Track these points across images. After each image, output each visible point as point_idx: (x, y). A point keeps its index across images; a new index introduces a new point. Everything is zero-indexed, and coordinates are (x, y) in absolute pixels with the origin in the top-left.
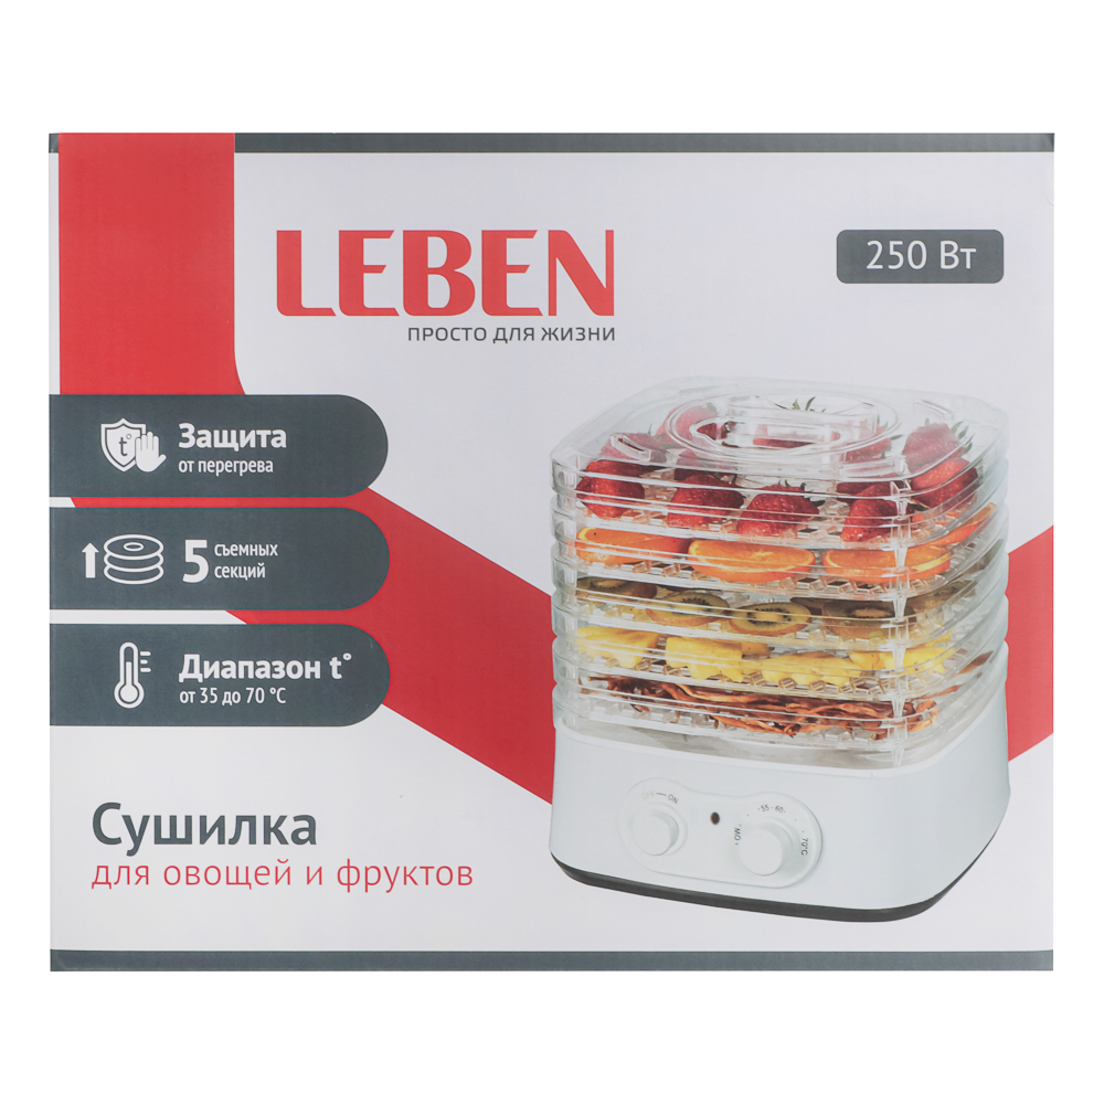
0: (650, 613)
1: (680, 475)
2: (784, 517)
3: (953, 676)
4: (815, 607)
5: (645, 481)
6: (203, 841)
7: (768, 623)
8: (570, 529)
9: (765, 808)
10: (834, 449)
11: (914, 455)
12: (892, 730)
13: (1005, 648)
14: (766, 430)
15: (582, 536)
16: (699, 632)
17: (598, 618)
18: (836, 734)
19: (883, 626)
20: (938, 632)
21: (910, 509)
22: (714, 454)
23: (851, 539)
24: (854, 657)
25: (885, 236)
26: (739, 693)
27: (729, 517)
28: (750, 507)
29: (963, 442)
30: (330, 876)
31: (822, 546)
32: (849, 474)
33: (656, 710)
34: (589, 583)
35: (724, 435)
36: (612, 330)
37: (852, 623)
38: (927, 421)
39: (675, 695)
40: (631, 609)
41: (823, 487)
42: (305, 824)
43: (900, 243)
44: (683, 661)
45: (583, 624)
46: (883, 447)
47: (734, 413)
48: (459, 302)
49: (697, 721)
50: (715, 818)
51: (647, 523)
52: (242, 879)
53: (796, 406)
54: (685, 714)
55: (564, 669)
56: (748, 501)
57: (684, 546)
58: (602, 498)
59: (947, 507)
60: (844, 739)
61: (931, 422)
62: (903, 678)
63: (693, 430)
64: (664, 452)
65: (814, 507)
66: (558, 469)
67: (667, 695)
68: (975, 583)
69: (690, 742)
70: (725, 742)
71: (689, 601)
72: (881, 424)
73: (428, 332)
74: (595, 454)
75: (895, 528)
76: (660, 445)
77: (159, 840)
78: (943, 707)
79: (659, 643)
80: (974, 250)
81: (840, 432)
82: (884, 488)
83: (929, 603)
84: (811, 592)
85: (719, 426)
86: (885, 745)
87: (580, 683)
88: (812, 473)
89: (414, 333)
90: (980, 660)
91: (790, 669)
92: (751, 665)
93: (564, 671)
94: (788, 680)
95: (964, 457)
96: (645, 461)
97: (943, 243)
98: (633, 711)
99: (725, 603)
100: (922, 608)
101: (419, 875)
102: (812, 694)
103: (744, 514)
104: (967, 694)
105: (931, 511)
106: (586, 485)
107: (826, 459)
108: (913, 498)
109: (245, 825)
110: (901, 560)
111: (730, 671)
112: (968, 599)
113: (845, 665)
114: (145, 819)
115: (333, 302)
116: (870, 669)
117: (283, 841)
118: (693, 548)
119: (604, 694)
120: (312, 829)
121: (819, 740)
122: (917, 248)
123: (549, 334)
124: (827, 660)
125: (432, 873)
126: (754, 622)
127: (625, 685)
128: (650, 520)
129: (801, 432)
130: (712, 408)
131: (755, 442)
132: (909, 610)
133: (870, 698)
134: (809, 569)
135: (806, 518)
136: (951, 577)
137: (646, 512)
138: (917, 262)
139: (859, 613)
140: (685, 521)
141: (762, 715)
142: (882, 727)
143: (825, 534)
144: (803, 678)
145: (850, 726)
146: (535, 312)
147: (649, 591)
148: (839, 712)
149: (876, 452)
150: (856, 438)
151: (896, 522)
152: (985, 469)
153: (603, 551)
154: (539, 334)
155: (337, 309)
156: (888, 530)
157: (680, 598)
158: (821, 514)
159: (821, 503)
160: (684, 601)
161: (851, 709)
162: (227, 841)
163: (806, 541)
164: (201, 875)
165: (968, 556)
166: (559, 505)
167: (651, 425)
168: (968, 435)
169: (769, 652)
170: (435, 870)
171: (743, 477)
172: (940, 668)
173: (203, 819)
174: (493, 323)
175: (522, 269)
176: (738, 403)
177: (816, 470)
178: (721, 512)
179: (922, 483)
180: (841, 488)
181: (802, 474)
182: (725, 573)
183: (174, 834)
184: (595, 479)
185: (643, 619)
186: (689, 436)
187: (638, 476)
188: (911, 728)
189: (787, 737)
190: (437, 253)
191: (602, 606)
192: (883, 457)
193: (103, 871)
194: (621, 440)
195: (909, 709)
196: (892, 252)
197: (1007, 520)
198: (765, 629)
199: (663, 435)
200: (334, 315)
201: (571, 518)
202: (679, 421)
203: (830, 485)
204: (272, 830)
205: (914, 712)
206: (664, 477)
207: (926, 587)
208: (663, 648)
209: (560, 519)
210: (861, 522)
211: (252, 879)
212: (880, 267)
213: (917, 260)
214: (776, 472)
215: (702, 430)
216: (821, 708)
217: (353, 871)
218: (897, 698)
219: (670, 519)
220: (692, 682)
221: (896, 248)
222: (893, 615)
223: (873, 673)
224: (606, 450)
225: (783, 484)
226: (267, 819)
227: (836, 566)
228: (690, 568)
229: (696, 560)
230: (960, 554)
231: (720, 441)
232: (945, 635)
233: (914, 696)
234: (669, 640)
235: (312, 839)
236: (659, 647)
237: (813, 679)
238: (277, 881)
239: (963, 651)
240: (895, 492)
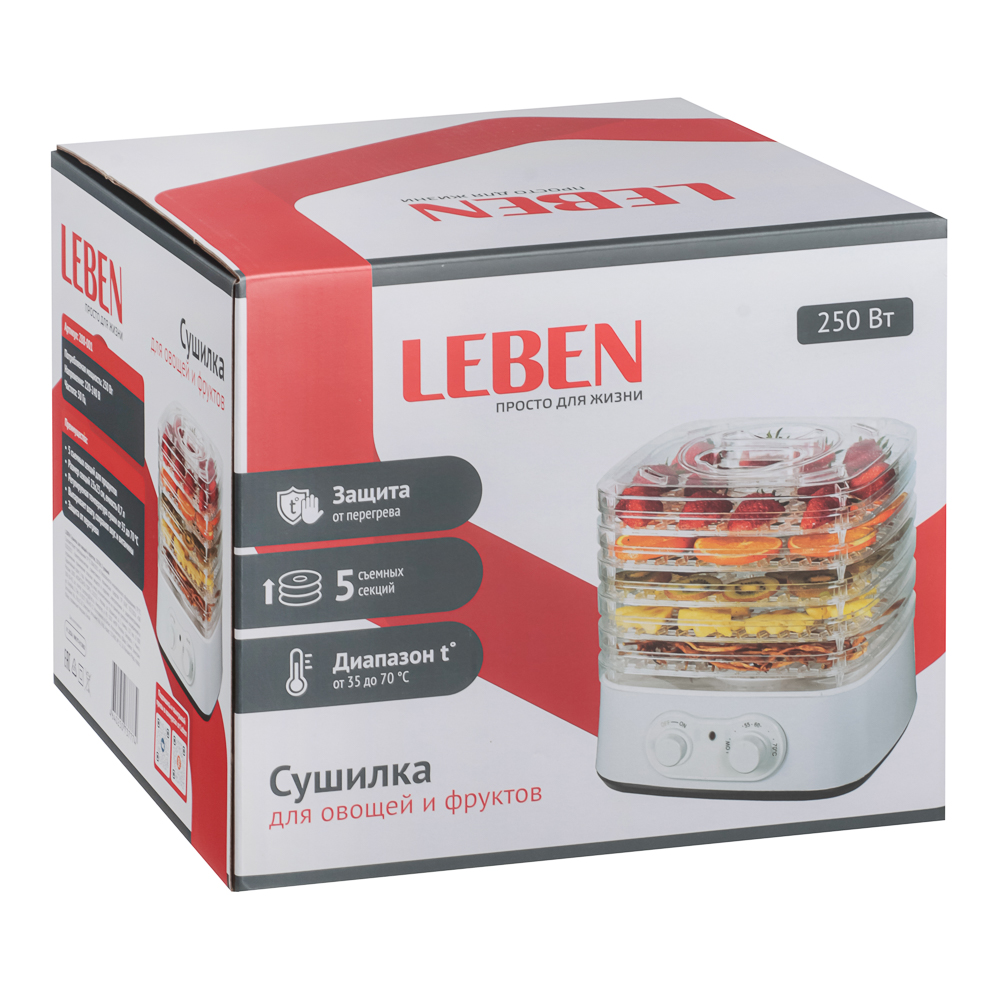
0: (667, 594)
1: (688, 492)
2: (761, 516)
3: (878, 618)
4: (781, 578)
5: (663, 499)
6: (349, 787)
7: (750, 593)
8: (611, 537)
9: (747, 725)
10: (795, 464)
11: (851, 463)
12: (836, 661)
13: (914, 594)
14: (748, 455)
15: (619, 542)
16: (702, 604)
17: (630, 600)
18: (797, 667)
19: (830, 587)
20: (868, 588)
21: (849, 502)
22: (713, 473)
23: (808, 527)
24: (809, 611)
25: (830, 308)
26: (729, 645)
27: (722, 519)
28: (737, 510)
29: (885, 451)
30: (440, 804)
31: (787, 534)
32: (805, 481)
33: (671, 663)
34: (624, 576)
35: (719, 461)
36: (641, 392)
37: (808, 587)
38: (860, 438)
39: (684, 650)
40: (654, 592)
41: (788, 492)
42: (423, 768)
43: (841, 312)
44: (690, 625)
45: (620, 605)
46: (831, 459)
47: (726, 444)
48: (533, 382)
49: (700, 667)
50: (712, 736)
51: (666, 529)
52: (378, 812)
53: (769, 436)
54: (691, 663)
55: (607, 639)
56: (736, 506)
57: (690, 543)
58: (633, 514)
59: (874, 498)
60: (802, 671)
61: (863, 439)
62: (843, 623)
63: (697, 459)
64: (677, 476)
65: (781, 506)
66: (603, 496)
67: (679, 651)
68: (893, 551)
69: (695, 683)
70: (719, 680)
71: (694, 582)
72: (829, 443)
73: (510, 405)
74: (629, 482)
75: (838, 517)
76: (672, 472)
77: (318, 789)
78: (871, 641)
79: (674, 614)
80: (893, 313)
81: (800, 451)
82: (831, 489)
83: (861, 568)
84: (779, 568)
85: (716, 455)
86: (832, 672)
87: (618, 648)
88: (781, 482)
89: (500, 406)
90: (897, 605)
91: (765, 624)
92: (738, 624)
93: (606, 640)
94: (763, 632)
95: (886, 461)
96: (664, 484)
97: (871, 310)
98: (655, 665)
99: (720, 581)
100: (856, 572)
101: (504, 797)
102: (780, 640)
103: (733, 516)
104: (887, 631)
105: (863, 502)
106: (622, 505)
107: (790, 472)
108: (850, 494)
109: (380, 773)
110: (842, 540)
111: (723, 628)
112: (889, 563)
113: (804, 617)
114: (308, 775)
115: (443, 390)
116: (820, 618)
117: (407, 781)
118: (697, 544)
119: (636, 654)
120: (427, 772)
121: (785, 673)
122: (853, 315)
123: (596, 399)
124: (790, 615)
125: (513, 794)
126: (740, 593)
127: (649, 646)
128: (667, 527)
129: (773, 454)
130: (710, 442)
131: (741, 464)
132: (848, 574)
133: (820, 640)
134: (778, 551)
135: (775, 515)
136: (877, 548)
137: (664, 521)
138: (853, 325)
139: (812, 580)
140: (690, 525)
141: (745, 659)
142: (829, 659)
143: (789, 526)
144: (774, 628)
145: (806, 660)
146: (586, 384)
147: (666, 577)
148: (799, 651)
149: (825, 464)
150: (811, 454)
151: (839, 512)
152: (900, 469)
153: (634, 552)
154: (589, 399)
155: (446, 395)
156: (833, 518)
157: (688, 580)
158: (787, 511)
159: (787, 503)
160: (691, 582)
161: (807, 649)
162: (367, 785)
163: (777, 531)
164: (348, 812)
165: (888, 532)
166: (603, 521)
167: (668, 458)
168: (889, 445)
169: (750, 613)
170: (515, 793)
171: (732, 490)
172: (869, 614)
173: (350, 772)
174: (556, 394)
175: (577, 354)
176: (728, 437)
177: (783, 480)
178: (717, 516)
179: (857, 483)
180: (801, 491)
181: (774, 484)
182: (719, 560)
183: (328, 784)
184: (628, 501)
185: (662, 598)
186: (694, 464)
187: (658, 496)
188: (849, 658)
189: (762, 672)
190: (517, 347)
191: (633, 591)
192: (830, 467)
193: (277, 816)
194: (646, 471)
195: (848, 645)
196: (836, 320)
197: (915, 503)
198: (747, 597)
199: (676, 465)
200: (444, 398)
201: (611, 530)
202: (687, 454)
203: (793, 490)
204: (399, 774)
205: (851, 646)
206: (677, 495)
207: (860, 557)
208: (676, 617)
209: (604, 531)
210: (814, 514)
211: (384, 812)
212: (828, 331)
213: (853, 324)
214: (755, 484)
215: (703, 459)
216: (787, 650)
217: (457, 799)
218: (838, 637)
219: (681, 525)
220: (696, 640)
221: (839, 316)
222: (837, 579)
223: (822, 621)
224: (637, 479)
225: (760, 492)
226: (396, 767)
227: (797, 547)
228: (695, 558)
229: (699, 552)
230: (883, 531)
231: (716, 466)
232: (873, 590)
233: (851, 635)
234: (681, 611)
235: (428, 779)
236: (673, 617)
237: (782, 629)
238: (403, 811)
239: (885, 600)
240: (838, 491)
